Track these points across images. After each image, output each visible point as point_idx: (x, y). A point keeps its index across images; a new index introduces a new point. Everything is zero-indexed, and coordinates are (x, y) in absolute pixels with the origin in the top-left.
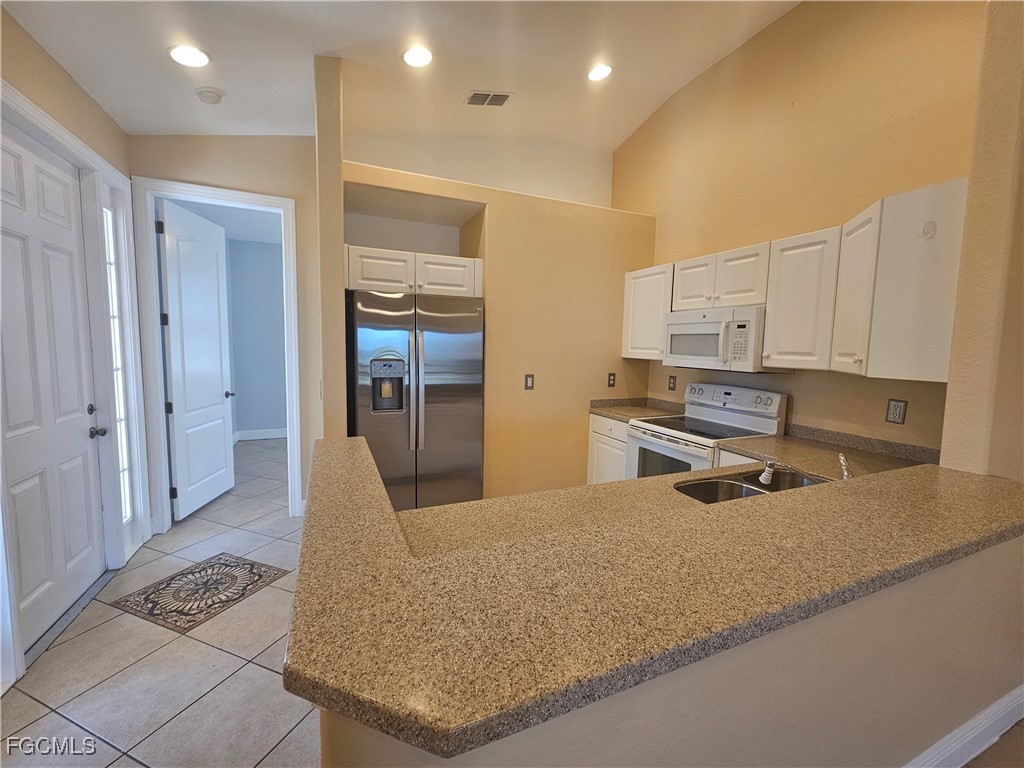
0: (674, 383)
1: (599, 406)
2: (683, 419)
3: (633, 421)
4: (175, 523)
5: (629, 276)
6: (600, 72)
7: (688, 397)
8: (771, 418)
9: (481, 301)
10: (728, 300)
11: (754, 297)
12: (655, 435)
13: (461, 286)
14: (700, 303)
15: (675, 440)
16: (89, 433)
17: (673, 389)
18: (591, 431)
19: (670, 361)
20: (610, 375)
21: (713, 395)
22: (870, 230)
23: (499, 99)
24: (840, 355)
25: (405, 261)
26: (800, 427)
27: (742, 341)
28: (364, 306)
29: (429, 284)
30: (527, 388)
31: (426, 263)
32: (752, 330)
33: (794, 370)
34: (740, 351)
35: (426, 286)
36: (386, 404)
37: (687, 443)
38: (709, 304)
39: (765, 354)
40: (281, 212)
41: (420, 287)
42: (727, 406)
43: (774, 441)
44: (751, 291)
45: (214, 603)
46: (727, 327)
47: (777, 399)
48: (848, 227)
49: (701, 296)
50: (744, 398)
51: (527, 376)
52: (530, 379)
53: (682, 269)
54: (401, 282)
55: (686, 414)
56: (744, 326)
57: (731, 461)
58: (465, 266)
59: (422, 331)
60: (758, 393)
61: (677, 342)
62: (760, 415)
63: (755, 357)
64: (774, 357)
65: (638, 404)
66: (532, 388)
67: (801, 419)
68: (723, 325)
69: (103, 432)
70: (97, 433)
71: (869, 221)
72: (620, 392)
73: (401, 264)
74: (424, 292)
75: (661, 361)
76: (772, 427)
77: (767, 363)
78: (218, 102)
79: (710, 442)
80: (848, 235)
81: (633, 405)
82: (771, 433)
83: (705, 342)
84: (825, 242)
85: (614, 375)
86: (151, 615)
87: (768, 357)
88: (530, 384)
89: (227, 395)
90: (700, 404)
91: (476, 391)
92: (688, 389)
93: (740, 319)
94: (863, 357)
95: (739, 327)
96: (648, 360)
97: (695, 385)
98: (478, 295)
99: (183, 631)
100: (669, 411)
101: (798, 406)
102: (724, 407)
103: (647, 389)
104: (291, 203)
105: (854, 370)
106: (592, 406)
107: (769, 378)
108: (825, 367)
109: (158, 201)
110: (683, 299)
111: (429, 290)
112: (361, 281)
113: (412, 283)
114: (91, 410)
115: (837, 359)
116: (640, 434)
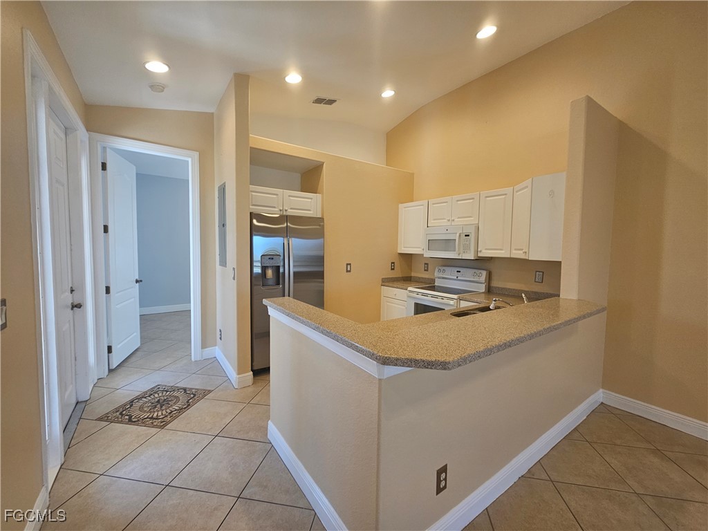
0: (428, 267)
1: (387, 282)
2: (434, 286)
3: (410, 289)
4: (110, 371)
5: (401, 206)
6: (388, 93)
7: (436, 274)
8: (481, 283)
9: (322, 219)
10: (458, 222)
11: (473, 220)
12: (423, 294)
13: (309, 210)
14: (444, 222)
15: (436, 297)
16: (71, 307)
17: (427, 270)
18: (382, 296)
19: (428, 254)
20: (392, 263)
21: (451, 273)
22: (527, 191)
23: (331, 102)
24: (515, 249)
25: (277, 195)
26: (496, 288)
27: (468, 243)
28: (258, 221)
29: (291, 209)
30: (347, 271)
31: (289, 196)
32: (472, 237)
33: (492, 258)
34: (466, 249)
35: (289, 210)
36: (271, 282)
37: (443, 298)
38: (449, 223)
39: (479, 250)
40: (190, 160)
41: (286, 210)
42: (459, 278)
43: (483, 295)
44: (471, 217)
45: (172, 412)
46: (460, 236)
47: (484, 273)
48: (517, 187)
49: (445, 219)
50: (468, 274)
51: (347, 264)
52: (349, 266)
53: (434, 204)
54: (274, 207)
55: (436, 284)
56: (468, 236)
57: (464, 305)
58: (311, 199)
59: (290, 237)
60: (476, 271)
61: (431, 243)
62: (476, 282)
63: (475, 251)
64: (484, 251)
65: (407, 280)
66: (350, 271)
67: (495, 284)
68: (458, 235)
69: (79, 306)
70: (76, 306)
71: (527, 187)
72: (397, 273)
73: (275, 196)
74: (288, 214)
75: (423, 255)
76: (482, 288)
77: (480, 255)
78: (163, 91)
79: (455, 296)
80: (517, 192)
81: (404, 280)
82: (482, 291)
83: (448, 244)
84: (506, 194)
85: (394, 263)
86: (130, 421)
87: (481, 251)
88: (349, 269)
89: (137, 281)
90: (443, 278)
91: (320, 275)
92: (437, 270)
93: (466, 232)
94: (527, 250)
95: (466, 236)
96: (411, 254)
97: (440, 268)
98: (319, 216)
99: (162, 427)
100: (426, 283)
101: (494, 277)
102: (457, 279)
103: (411, 270)
104: (196, 155)
105: (523, 257)
106: (383, 282)
107: (481, 263)
108: (509, 256)
109: (104, 149)
110: (434, 220)
111: (291, 212)
112: (251, 207)
113: (281, 209)
114: (72, 291)
115: (514, 251)
116: (415, 295)
